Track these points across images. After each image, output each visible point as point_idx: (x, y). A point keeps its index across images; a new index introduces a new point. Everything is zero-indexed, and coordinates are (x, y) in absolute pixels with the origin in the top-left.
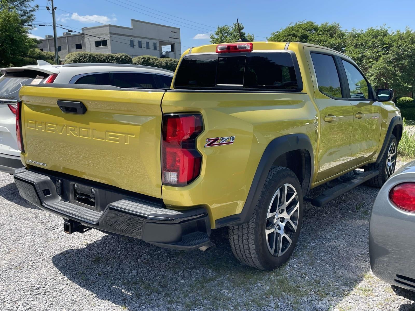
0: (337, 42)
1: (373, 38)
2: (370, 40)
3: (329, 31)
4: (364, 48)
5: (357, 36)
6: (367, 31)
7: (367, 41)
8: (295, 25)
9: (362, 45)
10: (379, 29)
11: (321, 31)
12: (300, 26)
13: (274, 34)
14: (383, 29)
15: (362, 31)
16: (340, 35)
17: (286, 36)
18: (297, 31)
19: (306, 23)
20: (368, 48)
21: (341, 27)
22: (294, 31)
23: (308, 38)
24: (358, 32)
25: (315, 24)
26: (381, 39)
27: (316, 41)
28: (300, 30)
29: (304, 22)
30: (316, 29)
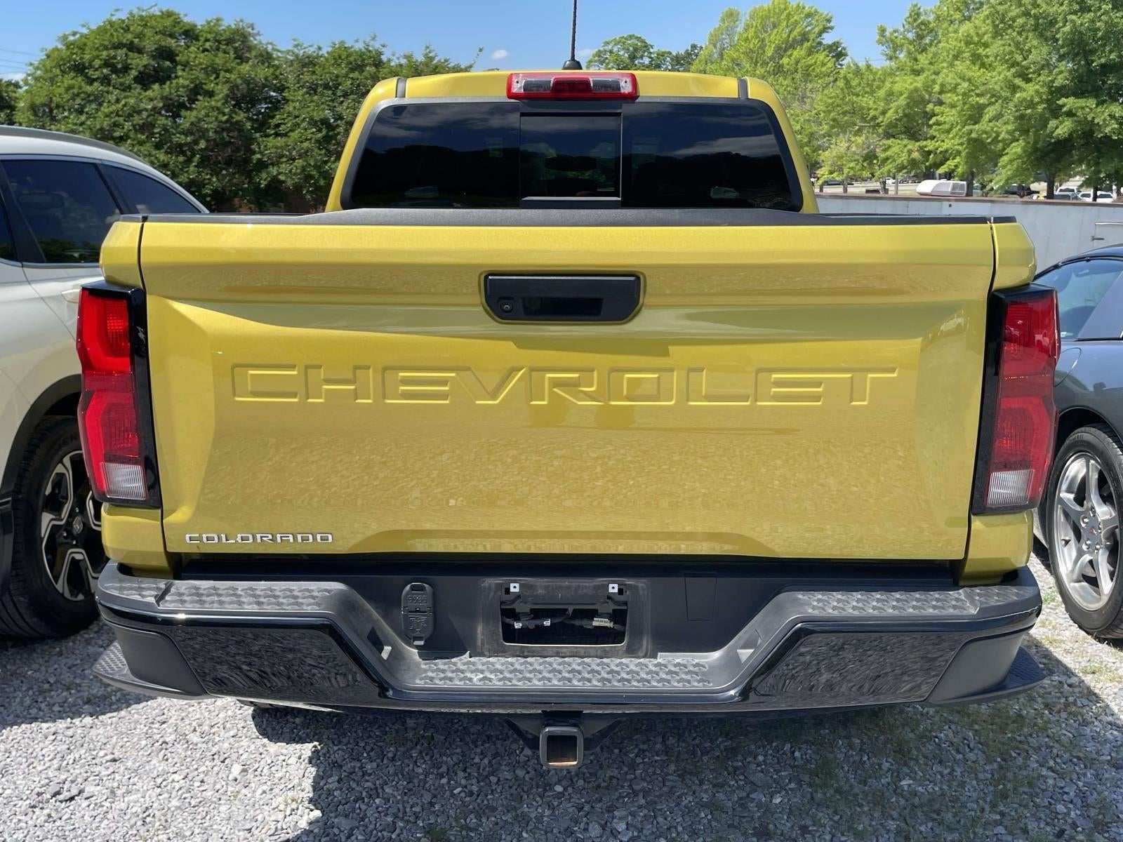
0: (262, 76)
1: (352, 70)
2: (346, 76)
3: (229, 42)
4: (334, 94)
5: (308, 63)
6: (330, 49)
7: (337, 76)
8: (128, 18)
9: (326, 87)
10: (359, 46)
11: (207, 40)
12: (145, 21)
13: (65, 37)
14: (371, 49)
15: (320, 48)
16: (263, 56)
17: (106, 48)
18: (140, 36)
19: (158, 13)
20: (344, 96)
21: (258, 34)
22: (130, 36)
23: (178, 58)
24: (310, 51)
25: (186, 20)
26: (375, 73)
27: (202, 69)
28: (148, 32)
29: (152, 10)
30: (190, 34)
